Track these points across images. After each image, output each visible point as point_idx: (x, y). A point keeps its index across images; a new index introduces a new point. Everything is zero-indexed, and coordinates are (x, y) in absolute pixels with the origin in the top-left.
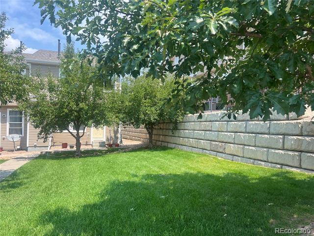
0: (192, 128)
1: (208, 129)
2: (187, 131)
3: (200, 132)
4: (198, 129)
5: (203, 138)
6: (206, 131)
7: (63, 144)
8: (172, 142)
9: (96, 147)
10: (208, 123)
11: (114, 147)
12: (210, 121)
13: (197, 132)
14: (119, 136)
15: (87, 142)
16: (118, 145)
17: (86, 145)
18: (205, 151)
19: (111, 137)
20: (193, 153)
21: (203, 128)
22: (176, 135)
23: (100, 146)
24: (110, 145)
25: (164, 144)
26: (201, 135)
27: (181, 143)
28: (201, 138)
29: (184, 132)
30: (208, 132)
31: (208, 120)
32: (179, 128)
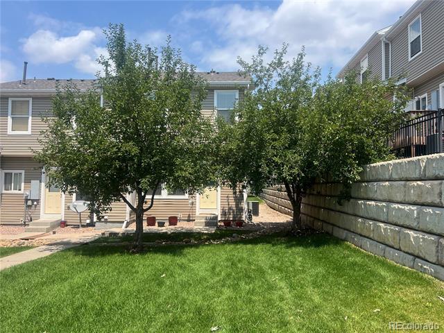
3: (407, 208)
6: (423, 205)
10: (428, 184)
11: (234, 227)
19: (230, 209)
21: (414, 198)
24: (227, 223)
25: (326, 228)
26: (409, 215)
28: (407, 223)
29: (365, 205)
30: (430, 210)
31: (429, 174)
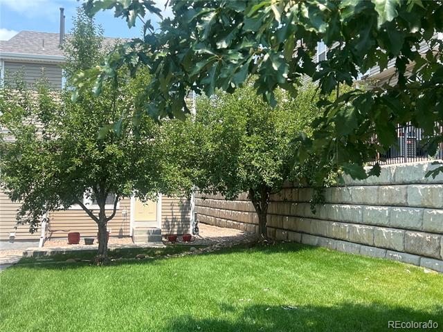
0: (361, 200)
1: (398, 201)
2: (348, 206)
3: (380, 209)
4: (373, 202)
5: (386, 223)
6: (393, 206)
7: (69, 234)
8: (312, 232)
9: (142, 242)
11: (180, 241)
12: (404, 184)
13: (371, 208)
14: (191, 216)
15: (121, 231)
16: (188, 238)
17: (121, 237)
18: (390, 253)
19: (174, 220)
20: (361, 258)
21: (386, 200)
22: (322, 216)
23: (149, 241)
24: (172, 238)
25: (292, 236)
26: (381, 215)
27: (334, 235)
29: (340, 209)
30: (398, 209)
32: (329, 199)
